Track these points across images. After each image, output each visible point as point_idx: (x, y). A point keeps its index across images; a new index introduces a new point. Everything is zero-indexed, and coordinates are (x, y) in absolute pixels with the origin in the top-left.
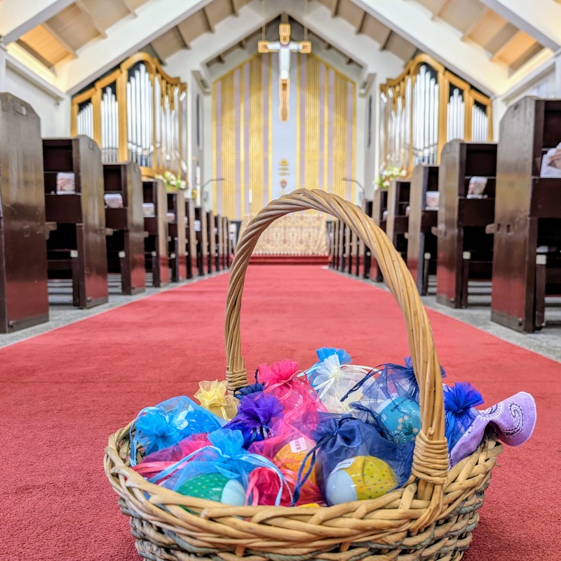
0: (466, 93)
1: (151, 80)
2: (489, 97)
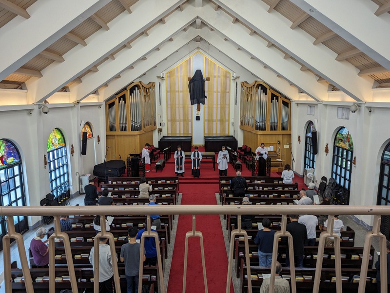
0: (279, 98)
1: (140, 92)
2: (290, 100)
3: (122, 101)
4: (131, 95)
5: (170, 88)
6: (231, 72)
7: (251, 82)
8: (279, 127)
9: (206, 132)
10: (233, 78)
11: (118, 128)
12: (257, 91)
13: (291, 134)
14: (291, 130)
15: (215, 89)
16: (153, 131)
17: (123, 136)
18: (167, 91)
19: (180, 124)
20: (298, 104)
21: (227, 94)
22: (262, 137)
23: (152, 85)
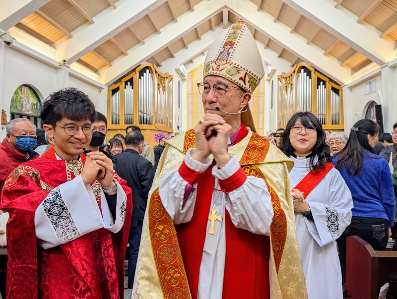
0: (327, 83)
1: (152, 77)
2: (340, 85)
3: (129, 87)
4: (140, 78)
8: (329, 120)
12: (298, 76)
13: (343, 129)
18: (188, 93)
20: (352, 88)
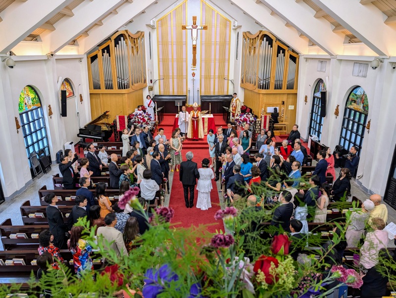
0: (286, 52)
1: (126, 43)
2: (298, 54)
3: (106, 54)
4: (116, 46)
5: (162, 39)
6: (232, 21)
7: (255, 32)
8: (285, 85)
9: (203, 90)
10: (234, 28)
11: (103, 86)
12: (261, 43)
13: (297, 94)
14: (297, 89)
15: (213, 40)
16: (142, 89)
17: (108, 95)
18: (158, 42)
19: (173, 81)
20: (307, 59)
21: (227, 46)
22: (265, 97)
23: (141, 35)
